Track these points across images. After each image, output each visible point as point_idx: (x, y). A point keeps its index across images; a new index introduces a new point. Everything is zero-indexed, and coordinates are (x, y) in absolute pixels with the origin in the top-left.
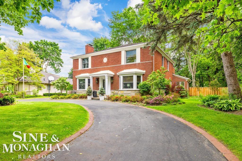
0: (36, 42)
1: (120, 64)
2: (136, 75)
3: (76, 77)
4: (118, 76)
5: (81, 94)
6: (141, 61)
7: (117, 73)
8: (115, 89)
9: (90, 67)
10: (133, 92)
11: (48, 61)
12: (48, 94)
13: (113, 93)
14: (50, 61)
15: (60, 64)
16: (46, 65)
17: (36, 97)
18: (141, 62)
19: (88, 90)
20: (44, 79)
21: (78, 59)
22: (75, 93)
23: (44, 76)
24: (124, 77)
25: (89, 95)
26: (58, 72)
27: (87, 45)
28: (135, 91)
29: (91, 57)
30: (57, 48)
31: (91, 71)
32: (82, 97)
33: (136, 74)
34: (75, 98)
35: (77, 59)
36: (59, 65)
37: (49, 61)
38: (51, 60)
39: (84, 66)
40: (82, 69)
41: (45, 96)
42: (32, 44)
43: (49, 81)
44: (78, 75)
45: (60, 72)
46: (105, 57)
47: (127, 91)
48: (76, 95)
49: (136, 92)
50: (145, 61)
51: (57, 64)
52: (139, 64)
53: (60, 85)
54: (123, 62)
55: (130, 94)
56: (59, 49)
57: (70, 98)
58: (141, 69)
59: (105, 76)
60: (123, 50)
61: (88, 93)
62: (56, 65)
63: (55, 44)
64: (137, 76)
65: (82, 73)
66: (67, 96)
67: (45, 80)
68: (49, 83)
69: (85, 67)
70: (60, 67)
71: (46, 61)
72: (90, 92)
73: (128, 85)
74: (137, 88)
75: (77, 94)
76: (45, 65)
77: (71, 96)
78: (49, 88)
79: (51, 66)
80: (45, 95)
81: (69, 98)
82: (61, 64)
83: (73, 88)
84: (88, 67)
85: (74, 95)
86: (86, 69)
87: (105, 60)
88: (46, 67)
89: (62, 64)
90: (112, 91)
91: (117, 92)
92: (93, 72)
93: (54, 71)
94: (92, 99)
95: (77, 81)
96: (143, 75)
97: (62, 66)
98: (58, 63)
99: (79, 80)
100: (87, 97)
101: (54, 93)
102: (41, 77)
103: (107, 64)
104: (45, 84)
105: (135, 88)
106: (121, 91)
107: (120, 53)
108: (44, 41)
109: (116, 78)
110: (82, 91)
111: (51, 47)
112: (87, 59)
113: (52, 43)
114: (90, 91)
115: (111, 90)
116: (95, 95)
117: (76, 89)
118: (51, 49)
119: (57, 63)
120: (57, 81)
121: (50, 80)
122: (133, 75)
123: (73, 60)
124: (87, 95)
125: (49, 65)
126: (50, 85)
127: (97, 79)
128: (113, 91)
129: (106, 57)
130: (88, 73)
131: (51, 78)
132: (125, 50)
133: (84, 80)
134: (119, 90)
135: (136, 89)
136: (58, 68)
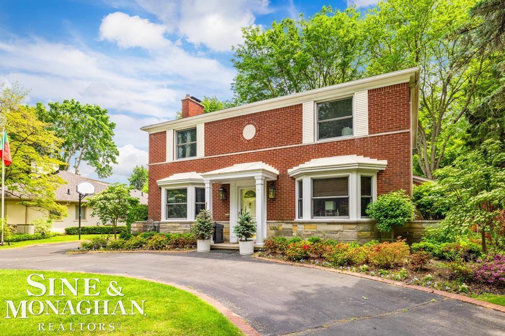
0: (52, 106)
1: (300, 141)
2: (357, 173)
3: (160, 182)
4: (292, 177)
5: (174, 234)
6: (371, 129)
7: (289, 171)
8: (281, 219)
9: (201, 153)
10: (349, 226)
11: (81, 149)
12: (77, 229)
13: (274, 229)
14: (87, 149)
15: (111, 156)
16: (78, 160)
17: (44, 238)
18: (370, 132)
19: (200, 222)
20: (69, 190)
21: (165, 132)
22: (156, 229)
23: (66, 183)
24: (314, 181)
25: (202, 237)
26: (106, 175)
27: (185, 98)
28: (357, 223)
29: (205, 124)
30: (105, 120)
31: (202, 166)
32: (179, 244)
33: (358, 171)
34: (159, 247)
35: (161, 133)
36: (109, 159)
37: (85, 150)
38: (89, 148)
39: (181, 153)
40: (175, 161)
41: (70, 234)
42: (43, 108)
43: (80, 196)
44: (164, 178)
45: (111, 174)
46: (249, 124)
47: (329, 223)
48: (161, 238)
49: (361, 227)
50: (385, 132)
51: (105, 157)
52: (364, 139)
53: (110, 207)
54: (309, 135)
55: (337, 235)
56: (109, 123)
57: (141, 246)
58: (373, 156)
59: (254, 177)
60: (308, 100)
61: (201, 232)
62: (101, 159)
63: (100, 111)
64: (363, 178)
65: (177, 172)
66: (133, 241)
67: (70, 192)
68: (80, 200)
69: (184, 156)
70: (111, 164)
71: (77, 148)
72: (208, 230)
73: (329, 206)
74: (364, 214)
75: (162, 231)
76: (76, 159)
77: (145, 240)
78: (80, 214)
79: (88, 161)
80: (69, 232)
81: (139, 246)
82: (113, 155)
83: (149, 216)
84: (193, 153)
85: (154, 237)
86: (187, 159)
87: (249, 132)
88: (77, 164)
89: (116, 156)
90: (272, 225)
91: (290, 226)
92: (212, 169)
93: (97, 174)
94: (211, 249)
95: (160, 194)
96: (380, 173)
97: (115, 162)
98: (106, 154)
99: (168, 191)
100: (195, 244)
101: (96, 226)
102: (59, 185)
103: (256, 142)
104: (72, 204)
105: (354, 214)
106: (308, 226)
107: (297, 109)
108: (73, 103)
109: (284, 184)
110: (179, 225)
111: (90, 117)
112: (193, 131)
113: (91, 107)
114: (207, 224)
115: (268, 220)
116: (218, 235)
117: (159, 218)
118: (91, 122)
119: (104, 155)
120: (102, 196)
121: (84, 193)
122: (350, 174)
123: (150, 135)
124: (198, 238)
125: (84, 159)
126: (85, 207)
127: (223, 188)
128: (274, 223)
129: (253, 124)
130: (194, 170)
131: (86, 188)
132: (316, 100)
133: (184, 191)
134: (297, 219)
135: (360, 219)
136: (106, 165)
